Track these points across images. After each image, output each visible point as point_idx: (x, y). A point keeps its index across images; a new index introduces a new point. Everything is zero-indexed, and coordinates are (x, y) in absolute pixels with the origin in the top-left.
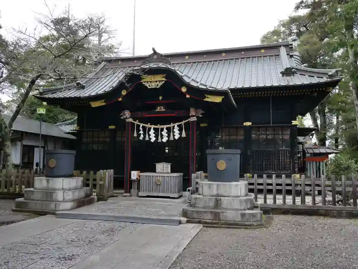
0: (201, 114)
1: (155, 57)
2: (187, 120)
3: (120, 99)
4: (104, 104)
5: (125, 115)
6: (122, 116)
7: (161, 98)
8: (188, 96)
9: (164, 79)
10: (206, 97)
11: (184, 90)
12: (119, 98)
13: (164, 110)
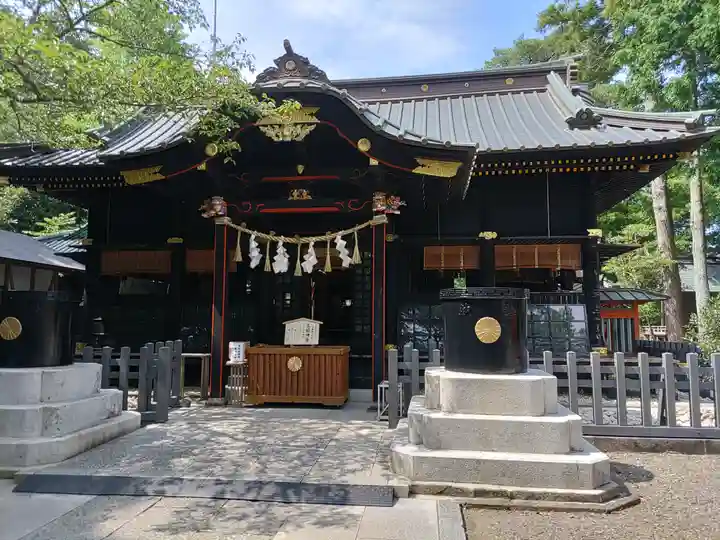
0: (399, 209)
1: (290, 65)
2: (366, 224)
3: (203, 167)
4: (159, 177)
5: (212, 207)
6: (204, 211)
7: (300, 169)
8: (374, 162)
9: (315, 120)
10: (418, 165)
11: (363, 146)
12: (200, 163)
13: (310, 197)
